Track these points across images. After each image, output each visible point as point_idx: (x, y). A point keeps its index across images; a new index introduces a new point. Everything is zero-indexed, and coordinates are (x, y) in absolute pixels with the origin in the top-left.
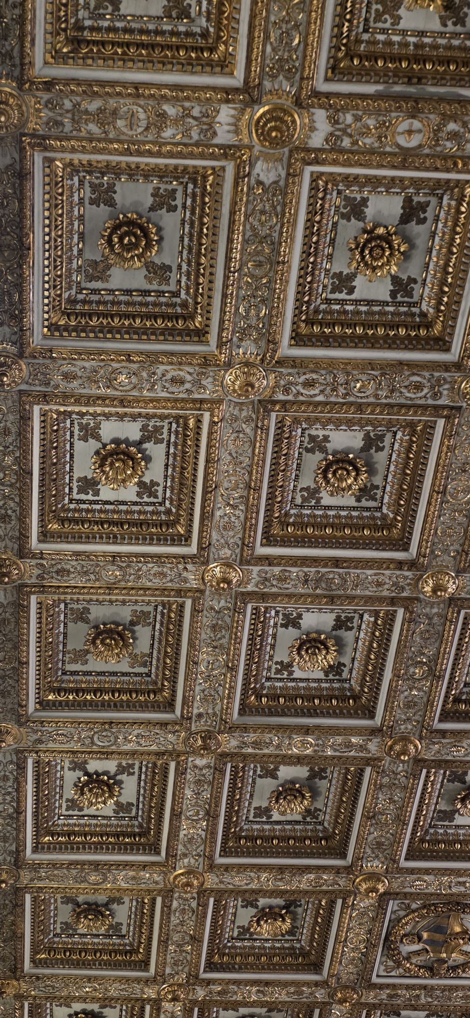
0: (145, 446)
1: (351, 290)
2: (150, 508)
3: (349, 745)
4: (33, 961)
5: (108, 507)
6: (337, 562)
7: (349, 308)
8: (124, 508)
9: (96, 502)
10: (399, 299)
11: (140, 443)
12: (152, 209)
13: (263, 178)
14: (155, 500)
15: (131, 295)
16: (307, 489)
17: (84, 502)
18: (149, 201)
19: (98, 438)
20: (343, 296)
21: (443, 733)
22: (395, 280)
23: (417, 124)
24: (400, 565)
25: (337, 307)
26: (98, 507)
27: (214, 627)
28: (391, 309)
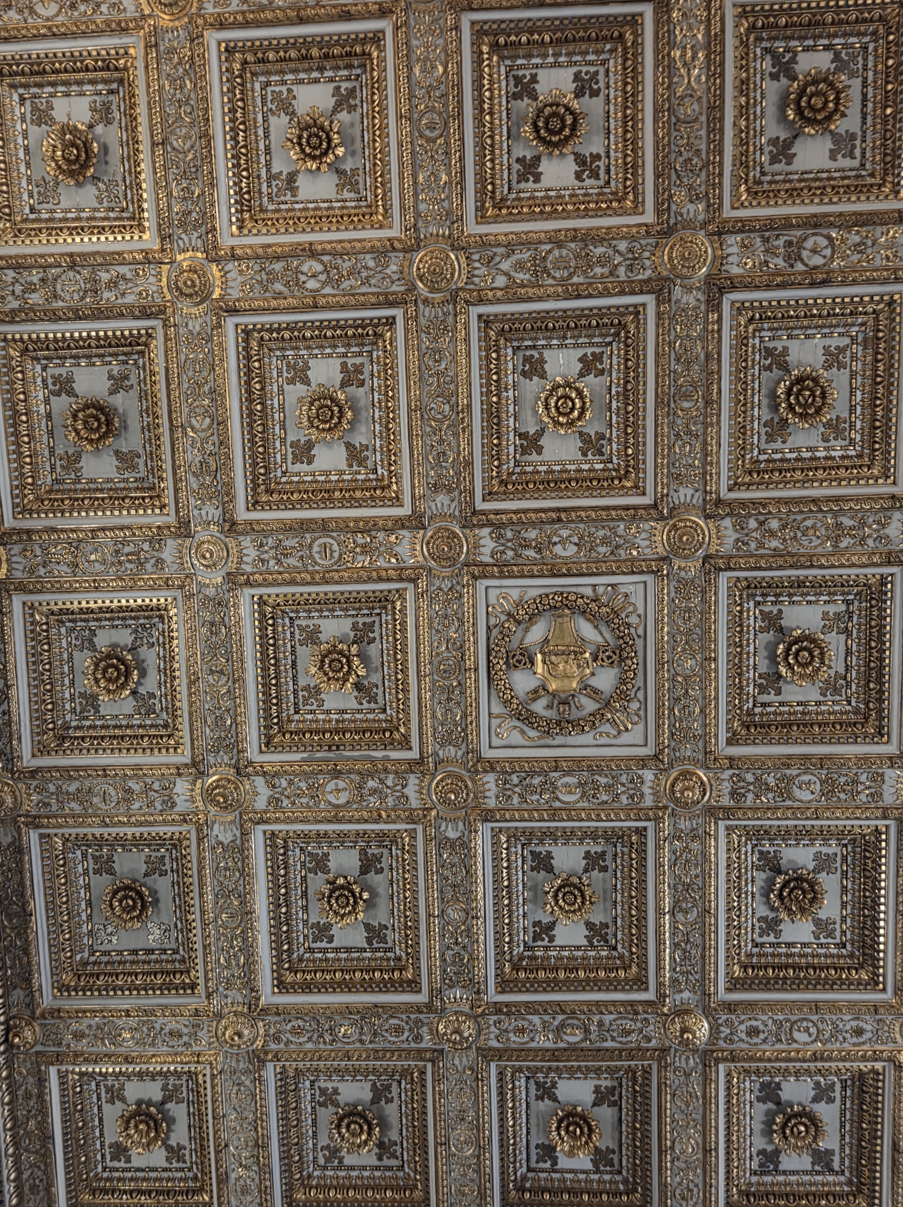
0: (168, 1106)
1: (331, 940)
2: (179, 1175)
5: (139, 1174)
7: (330, 955)
8: (153, 1175)
9: (128, 1170)
10: (375, 945)
11: (163, 1103)
12: (146, 875)
13: (221, 838)
14: (184, 1165)
16: (328, 1147)
17: (116, 1170)
18: (144, 868)
19: (123, 1100)
20: (324, 945)
22: (368, 927)
23: (341, 784)
25: (320, 955)
26: (129, 1175)
28: (369, 955)
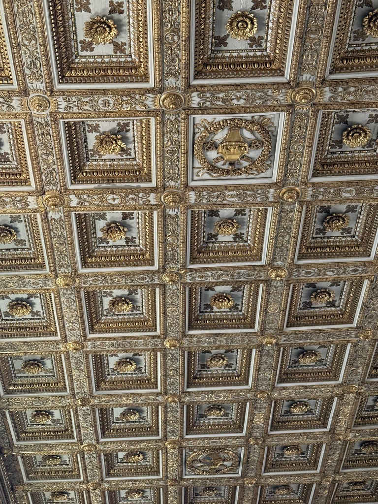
0: (31, 299)
1: (108, 243)
2: (38, 321)
3: (149, 399)
4: (28, 477)
5: (19, 321)
6: (125, 338)
7: (108, 249)
8: (27, 321)
9: (14, 320)
10: (130, 244)
11: (28, 298)
12: (11, 222)
13: (53, 217)
14: (40, 317)
15: (10, 251)
16: (108, 309)
17: (8, 320)
18: (10, 219)
19: (8, 298)
20: (104, 245)
21: (189, 393)
22: (126, 238)
23: (115, 197)
24: (153, 337)
25: (103, 249)
26: (15, 322)
27: (76, 363)
28: (127, 248)
